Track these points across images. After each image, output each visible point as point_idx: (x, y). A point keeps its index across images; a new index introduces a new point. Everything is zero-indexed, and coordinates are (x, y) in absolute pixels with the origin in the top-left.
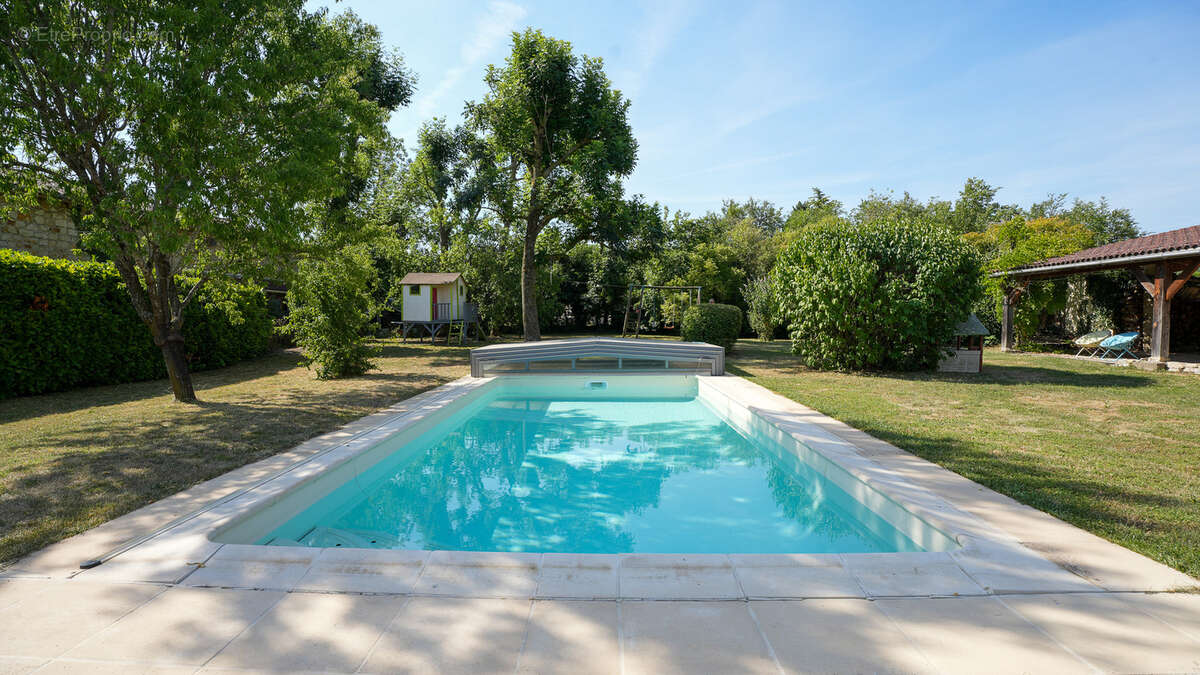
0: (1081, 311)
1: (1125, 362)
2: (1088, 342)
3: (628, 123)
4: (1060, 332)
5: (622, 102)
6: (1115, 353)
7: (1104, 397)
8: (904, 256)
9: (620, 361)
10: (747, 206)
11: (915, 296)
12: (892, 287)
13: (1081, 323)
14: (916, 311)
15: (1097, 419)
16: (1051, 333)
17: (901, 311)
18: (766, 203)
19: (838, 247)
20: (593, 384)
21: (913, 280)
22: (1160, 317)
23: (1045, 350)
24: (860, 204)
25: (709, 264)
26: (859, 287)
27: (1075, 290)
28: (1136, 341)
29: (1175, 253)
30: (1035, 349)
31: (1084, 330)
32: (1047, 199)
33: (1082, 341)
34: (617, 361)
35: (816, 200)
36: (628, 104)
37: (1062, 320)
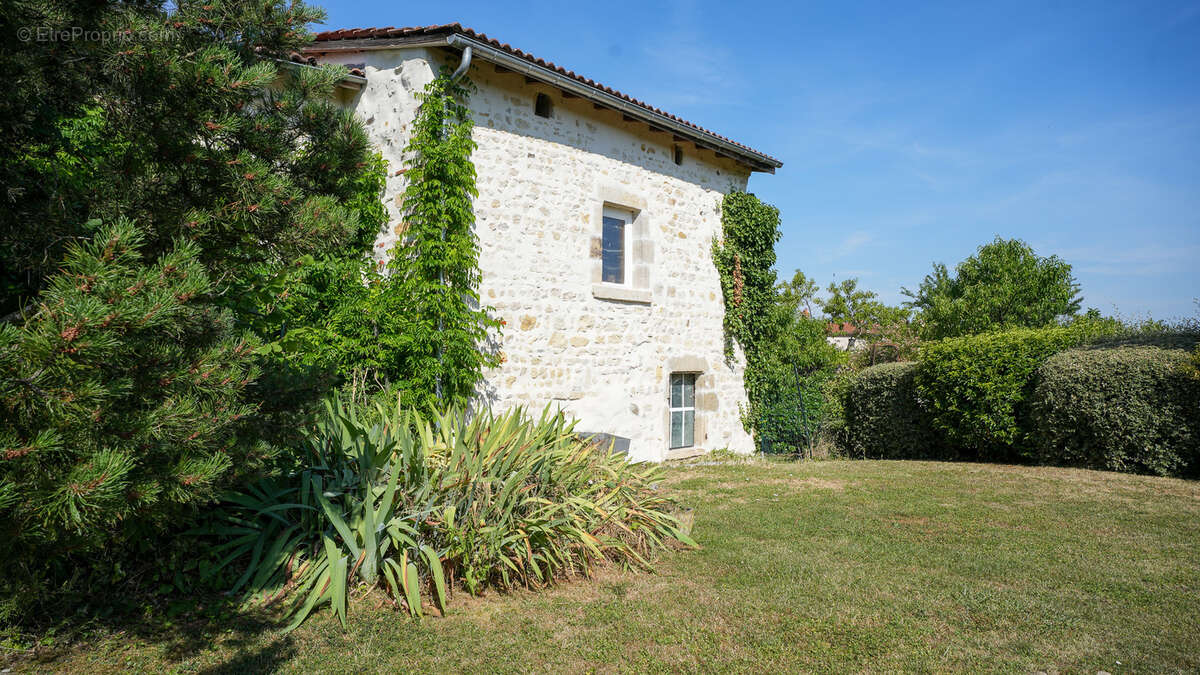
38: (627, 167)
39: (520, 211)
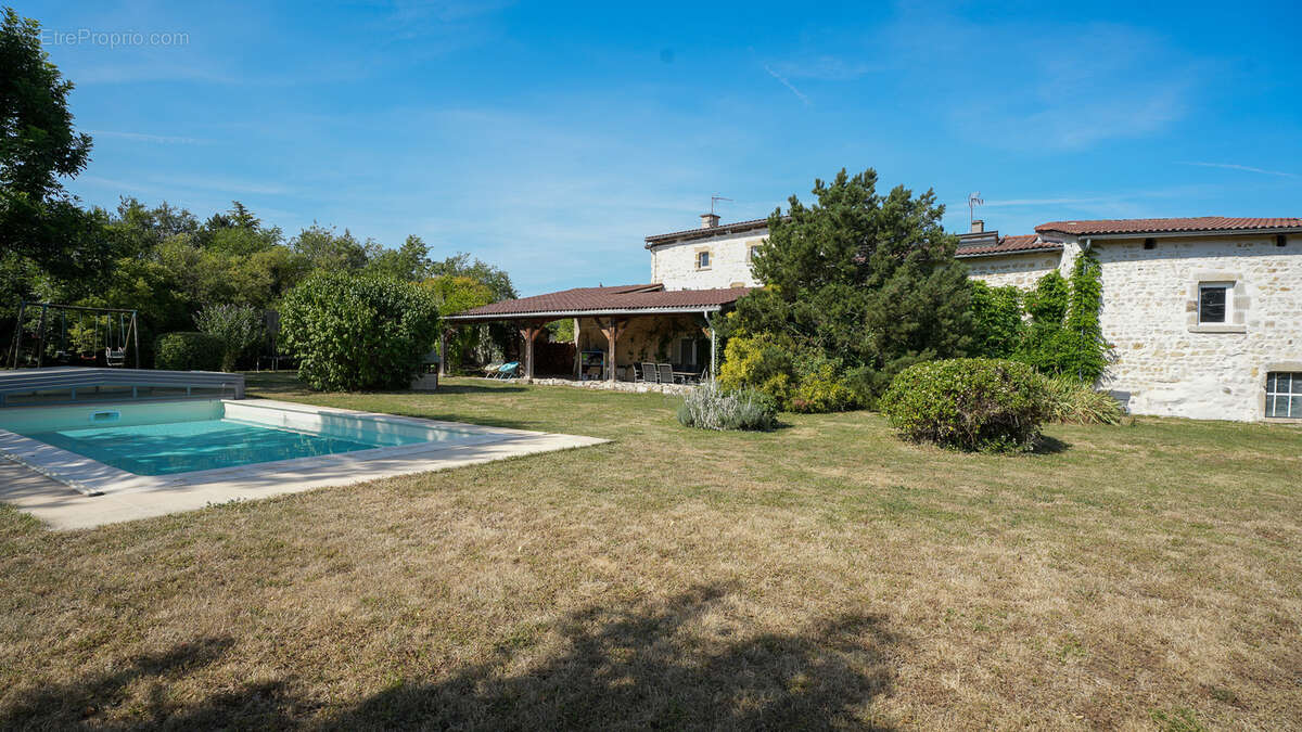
0: (486, 347)
1: (513, 380)
2: (492, 369)
3: (69, 109)
4: (473, 362)
5: (60, 82)
6: (507, 375)
7: (508, 396)
8: (393, 304)
9: (135, 390)
10: (158, 212)
11: (402, 334)
12: (388, 325)
13: (485, 355)
14: (402, 343)
15: (510, 405)
16: (469, 364)
17: (393, 346)
18: (185, 214)
19: (342, 293)
20: (98, 416)
21: (399, 322)
22: (529, 352)
23: (467, 375)
24: (301, 233)
25: (141, 283)
26: (365, 326)
27: (484, 333)
28: (517, 367)
29: (536, 314)
30: (462, 374)
31: (488, 361)
32: (457, 256)
33: (490, 368)
34: (132, 391)
35: (238, 214)
36: (69, 86)
37: (475, 353)
38: (1221, 259)
39: (1133, 295)
